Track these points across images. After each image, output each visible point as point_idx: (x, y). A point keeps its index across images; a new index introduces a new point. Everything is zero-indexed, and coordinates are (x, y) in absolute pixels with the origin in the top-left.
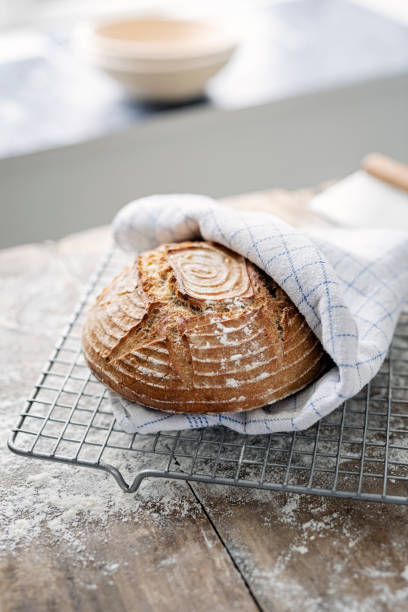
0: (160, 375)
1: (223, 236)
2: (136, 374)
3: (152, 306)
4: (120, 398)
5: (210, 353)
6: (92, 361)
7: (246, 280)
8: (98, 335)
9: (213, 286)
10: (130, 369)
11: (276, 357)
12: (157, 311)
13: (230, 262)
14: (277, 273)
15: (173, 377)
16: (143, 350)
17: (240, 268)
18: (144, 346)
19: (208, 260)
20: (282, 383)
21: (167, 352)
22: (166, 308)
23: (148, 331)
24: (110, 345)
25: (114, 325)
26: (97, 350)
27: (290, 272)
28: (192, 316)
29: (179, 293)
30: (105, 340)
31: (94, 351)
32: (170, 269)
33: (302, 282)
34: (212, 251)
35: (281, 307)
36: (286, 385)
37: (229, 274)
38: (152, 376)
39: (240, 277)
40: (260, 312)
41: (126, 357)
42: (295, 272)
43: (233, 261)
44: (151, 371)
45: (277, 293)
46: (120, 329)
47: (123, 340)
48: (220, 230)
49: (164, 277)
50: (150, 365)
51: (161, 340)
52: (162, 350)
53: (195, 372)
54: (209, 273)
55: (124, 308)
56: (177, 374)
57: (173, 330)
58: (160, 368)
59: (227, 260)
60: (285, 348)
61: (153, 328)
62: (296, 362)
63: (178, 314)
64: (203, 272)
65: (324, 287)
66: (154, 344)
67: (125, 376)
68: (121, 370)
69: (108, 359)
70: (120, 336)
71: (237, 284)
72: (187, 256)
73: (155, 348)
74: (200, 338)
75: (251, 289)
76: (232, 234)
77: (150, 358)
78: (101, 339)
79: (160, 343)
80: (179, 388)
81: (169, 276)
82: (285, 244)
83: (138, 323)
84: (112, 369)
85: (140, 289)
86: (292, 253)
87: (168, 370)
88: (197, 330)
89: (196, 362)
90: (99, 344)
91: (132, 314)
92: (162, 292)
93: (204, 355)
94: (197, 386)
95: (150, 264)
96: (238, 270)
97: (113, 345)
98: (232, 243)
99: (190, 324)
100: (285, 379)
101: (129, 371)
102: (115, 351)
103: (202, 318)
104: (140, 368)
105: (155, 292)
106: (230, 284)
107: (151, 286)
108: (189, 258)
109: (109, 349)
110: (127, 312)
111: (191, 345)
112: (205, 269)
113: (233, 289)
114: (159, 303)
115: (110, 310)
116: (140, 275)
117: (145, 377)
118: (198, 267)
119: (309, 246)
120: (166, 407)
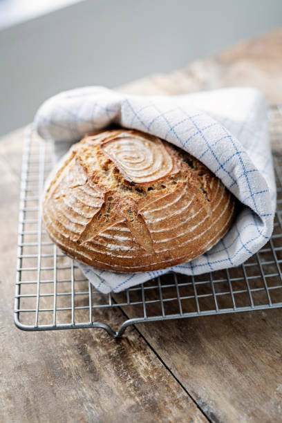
0: (126, 248)
1: (142, 123)
2: (106, 250)
3: (106, 194)
4: (92, 268)
5: (162, 224)
6: (63, 245)
7: (169, 158)
8: (64, 224)
9: (146, 169)
10: (100, 247)
11: (208, 216)
12: (110, 199)
13: (150, 145)
14: (194, 150)
15: (138, 248)
16: (108, 232)
17: (160, 149)
18: (109, 228)
19: (132, 147)
20: (215, 233)
21: (129, 230)
22: (117, 194)
23: (108, 216)
24: (77, 231)
25: (76, 215)
26: (67, 236)
27: (206, 148)
28: (140, 197)
29: (125, 181)
30: (72, 227)
31: (64, 237)
32: (110, 162)
33: (217, 154)
34: (134, 138)
35: (201, 174)
36: (218, 234)
37: (154, 156)
38: (120, 250)
39: (163, 156)
40: (189, 184)
41: (94, 238)
42: (210, 148)
43: (152, 143)
44: (118, 247)
45: (194, 164)
46: (83, 217)
47: (88, 226)
48: (139, 118)
49: (106, 169)
50: (116, 242)
51: (122, 221)
52: (124, 229)
53: (154, 241)
54: (139, 158)
55: (80, 199)
56: (140, 246)
57: (129, 211)
58: (126, 243)
59: (147, 144)
60: (212, 207)
61: (112, 213)
62: (221, 215)
63: (128, 198)
64: (133, 158)
65: (236, 157)
66: (116, 226)
67: (97, 253)
68: (92, 249)
69: (79, 242)
70: (85, 223)
71: (163, 163)
72: (116, 146)
73: (118, 228)
74: (150, 214)
75: (176, 166)
76: (151, 121)
77: (116, 237)
78: (67, 226)
79: (121, 223)
80: (143, 256)
81: (111, 167)
82: (195, 125)
83: (97, 211)
84: (83, 249)
85: (90, 182)
86: (204, 132)
87: (132, 243)
88: (147, 208)
89: (153, 233)
90: (66, 231)
91: (90, 204)
92: (109, 182)
93: (157, 226)
94: (157, 252)
95: (87, 157)
96: (159, 151)
97: (81, 231)
98: (151, 128)
99: (140, 205)
100: (217, 230)
101: (99, 249)
102: (84, 235)
103: (148, 198)
104: (109, 246)
105: (103, 183)
106: (158, 165)
107: (98, 178)
108: (118, 147)
109: (78, 234)
110: (85, 203)
111: (146, 221)
112: (135, 155)
113: (162, 168)
114: (110, 191)
115: (68, 202)
116: (86, 170)
117: (115, 252)
118: (128, 155)
119: (215, 124)
120: (134, 270)
